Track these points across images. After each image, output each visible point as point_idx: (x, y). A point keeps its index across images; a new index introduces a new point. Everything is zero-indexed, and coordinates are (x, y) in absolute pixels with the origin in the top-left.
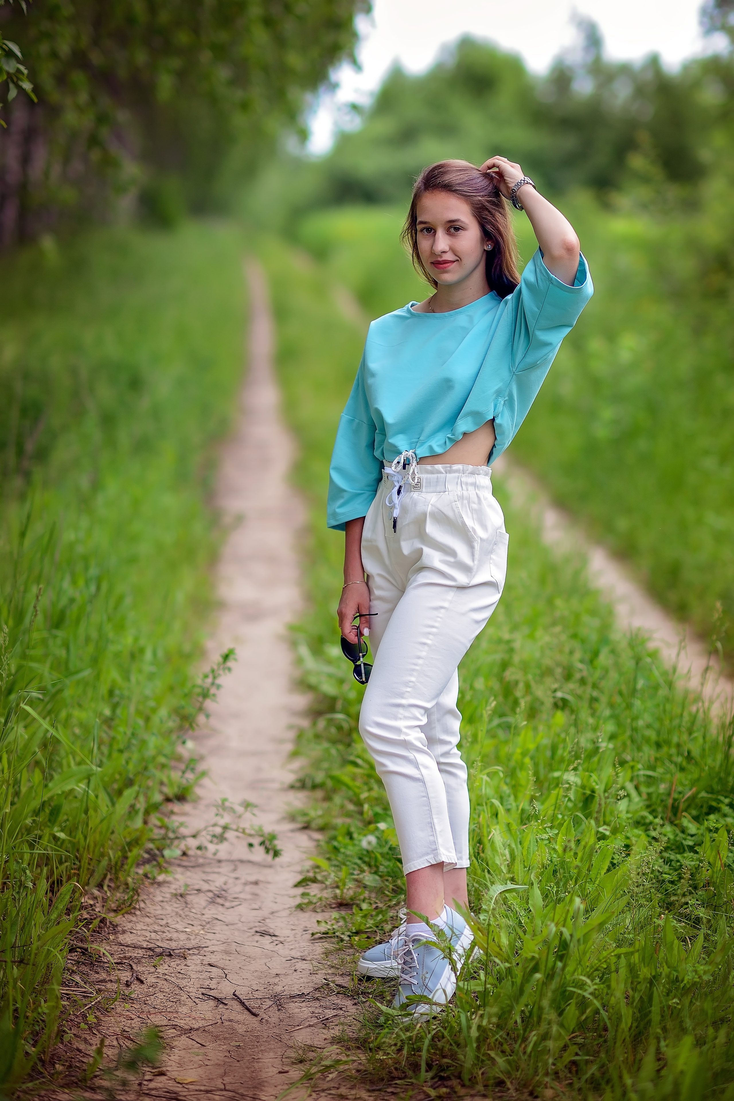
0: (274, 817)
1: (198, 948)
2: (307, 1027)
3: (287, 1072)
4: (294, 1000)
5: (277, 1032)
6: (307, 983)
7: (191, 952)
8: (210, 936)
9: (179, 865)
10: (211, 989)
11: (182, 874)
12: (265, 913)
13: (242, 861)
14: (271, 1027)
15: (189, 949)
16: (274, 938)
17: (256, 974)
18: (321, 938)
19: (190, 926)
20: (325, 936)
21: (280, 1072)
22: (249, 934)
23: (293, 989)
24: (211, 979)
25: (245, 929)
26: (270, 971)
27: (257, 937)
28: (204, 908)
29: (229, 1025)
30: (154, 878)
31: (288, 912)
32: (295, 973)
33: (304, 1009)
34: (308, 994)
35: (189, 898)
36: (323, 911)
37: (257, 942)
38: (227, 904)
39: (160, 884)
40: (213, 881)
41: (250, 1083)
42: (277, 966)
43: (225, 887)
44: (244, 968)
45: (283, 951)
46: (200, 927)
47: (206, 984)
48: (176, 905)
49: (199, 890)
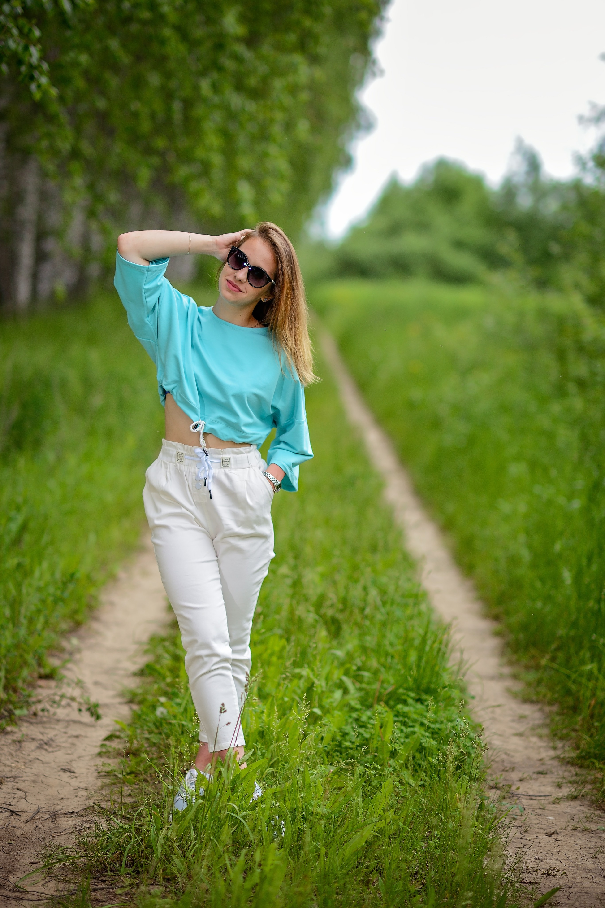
0: (111, 693)
1: (15, 777)
2: (66, 834)
3: (37, 863)
4: (66, 815)
5: (44, 836)
6: (81, 805)
7: (8, 780)
8: (27, 770)
9: (27, 721)
10: (10, 805)
11: (27, 727)
12: (74, 757)
13: (75, 722)
14: (41, 832)
15: (7, 778)
16: (72, 774)
17: (48, 797)
18: (105, 776)
19: (16, 763)
20: (108, 774)
21: (32, 863)
22: (56, 770)
23: (68, 808)
24: (14, 798)
25: (55, 767)
26: (59, 796)
27: (61, 773)
28: (32, 751)
29: (12, 830)
30: (4, 729)
31: (90, 757)
32: (76, 798)
33: (69, 822)
34: (78, 812)
35: (24, 744)
36: (115, 758)
37: (59, 776)
38: (50, 749)
39: (6, 733)
40: (46, 733)
41: (7, 868)
42: (64, 792)
43: (53, 738)
44: (42, 792)
45: (75, 783)
46: (23, 764)
47: (9, 801)
48: (12, 748)
49: (33, 739)
